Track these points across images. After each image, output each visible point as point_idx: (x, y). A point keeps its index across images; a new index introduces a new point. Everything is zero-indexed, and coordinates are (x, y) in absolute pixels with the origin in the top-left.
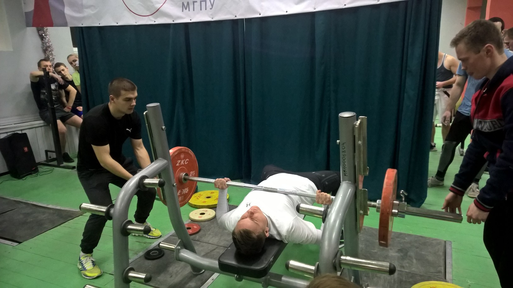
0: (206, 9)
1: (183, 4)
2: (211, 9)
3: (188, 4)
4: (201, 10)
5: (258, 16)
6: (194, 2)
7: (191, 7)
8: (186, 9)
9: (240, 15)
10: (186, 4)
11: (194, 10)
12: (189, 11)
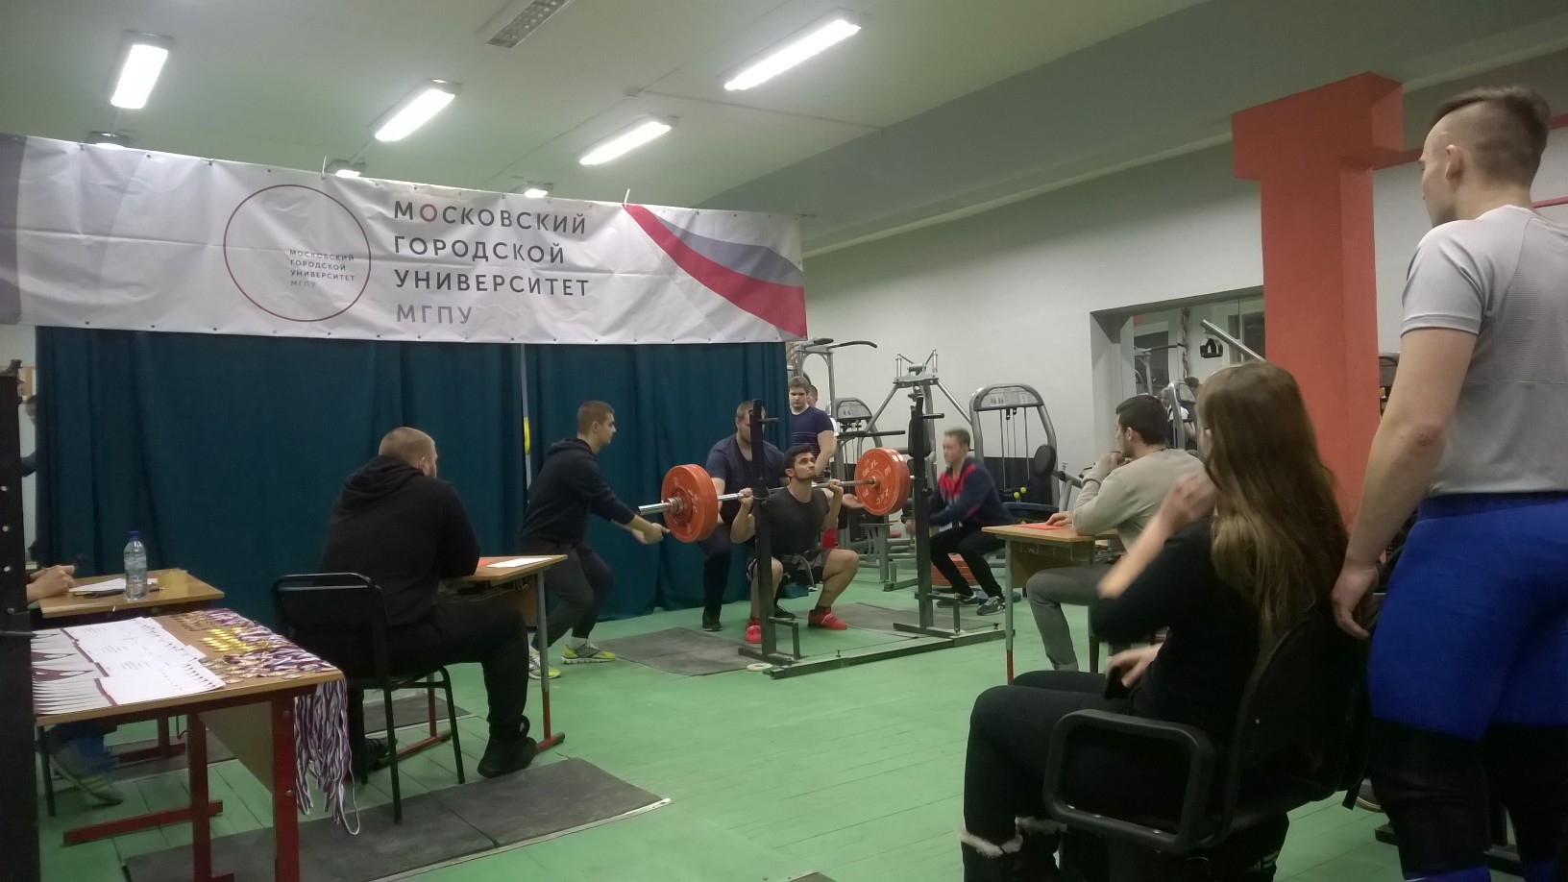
0: (451, 321)
1: (400, 308)
2: (462, 322)
3: (411, 308)
4: (440, 321)
5: (551, 342)
6: (424, 308)
7: (418, 315)
8: (406, 317)
9: (521, 336)
10: (406, 310)
11: (424, 320)
12: (414, 320)
